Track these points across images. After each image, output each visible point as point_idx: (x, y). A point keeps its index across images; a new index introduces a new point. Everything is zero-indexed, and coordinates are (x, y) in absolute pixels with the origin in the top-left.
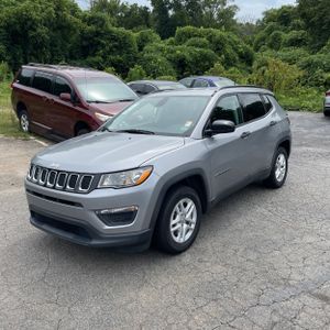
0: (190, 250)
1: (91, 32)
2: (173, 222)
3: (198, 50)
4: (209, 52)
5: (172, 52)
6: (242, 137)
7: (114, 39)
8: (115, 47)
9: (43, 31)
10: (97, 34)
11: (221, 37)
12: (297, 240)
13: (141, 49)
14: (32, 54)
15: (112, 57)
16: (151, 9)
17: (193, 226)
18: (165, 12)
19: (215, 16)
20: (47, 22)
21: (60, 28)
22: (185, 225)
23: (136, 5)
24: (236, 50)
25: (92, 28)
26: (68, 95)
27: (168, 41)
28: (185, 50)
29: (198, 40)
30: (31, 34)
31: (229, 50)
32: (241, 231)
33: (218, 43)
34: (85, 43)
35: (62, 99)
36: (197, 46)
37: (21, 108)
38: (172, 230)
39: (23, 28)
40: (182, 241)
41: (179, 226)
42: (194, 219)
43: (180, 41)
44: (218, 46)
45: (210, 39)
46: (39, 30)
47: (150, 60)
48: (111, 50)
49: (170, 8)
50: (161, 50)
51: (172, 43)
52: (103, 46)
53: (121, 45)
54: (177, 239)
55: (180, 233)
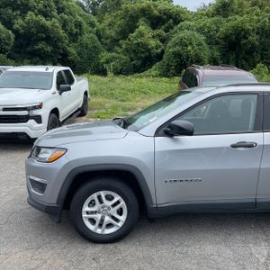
2: (87, 208)
9: (254, 38)
14: (243, 58)
17: (120, 224)
20: (260, 31)
22: (108, 219)
38: (85, 215)
39: (237, 38)
40: (99, 231)
41: (97, 216)
42: (123, 218)
46: (250, 38)
54: (91, 227)
55: (97, 224)
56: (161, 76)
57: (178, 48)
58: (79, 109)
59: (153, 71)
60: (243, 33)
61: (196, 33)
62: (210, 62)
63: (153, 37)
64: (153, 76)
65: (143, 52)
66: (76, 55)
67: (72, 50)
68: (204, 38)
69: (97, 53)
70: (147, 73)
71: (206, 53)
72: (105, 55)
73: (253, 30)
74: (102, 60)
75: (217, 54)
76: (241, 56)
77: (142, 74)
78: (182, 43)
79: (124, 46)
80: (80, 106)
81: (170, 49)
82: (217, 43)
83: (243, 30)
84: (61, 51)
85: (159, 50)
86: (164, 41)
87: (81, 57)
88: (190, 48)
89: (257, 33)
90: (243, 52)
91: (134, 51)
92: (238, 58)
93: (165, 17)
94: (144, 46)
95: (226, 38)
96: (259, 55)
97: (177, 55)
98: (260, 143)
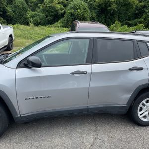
1: (141, 6)
10: (144, 7)
14: (109, 18)
34: (137, 12)
39: (105, 6)
46: (113, 7)
52: (146, 13)
56: (63, 27)
57: (72, 11)
58: (5, 46)
59: (59, 24)
60: (108, 3)
61: (82, 2)
62: (91, 20)
63: (59, 3)
64: (58, 27)
65: (52, 12)
66: (12, 12)
67: (9, 9)
68: (87, 5)
69: (26, 12)
70: (55, 25)
71: (88, 14)
72: (30, 13)
73: (114, 2)
74: (28, 16)
75: (94, 15)
77: (52, 25)
78: (75, 8)
79: (41, 8)
80: (7, 44)
81: (68, 11)
82: (95, 9)
84: (2, 9)
85: (62, 12)
86: (65, 6)
87: (15, 14)
88: (79, 11)
89: (116, 4)
90: (109, 15)
91: (47, 11)
92: (106, 18)
94: (53, 8)
95: (100, 6)
96: (117, 17)
97: (72, 15)
98: (89, 71)
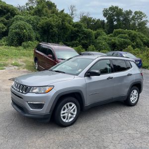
0: (71, 127)
1: (75, 30)
2: (62, 112)
3: (123, 39)
4: (128, 41)
5: (110, 40)
6: (108, 79)
7: (85, 34)
8: (85, 37)
9: (55, 30)
10: (78, 31)
11: (135, 34)
12: (124, 131)
13: (96, 38)
14: (50, 39)
15: (82, 41)
16: (106, 21)
17: (74, 116)
18: (113, 22)
19: (137, 25)
20: (58, 26)
21: (63, 28)
22: (70, 115)
23: (99, 19)
24: (142, 40)
25: (76, 29)
26: (51, 56)
27: (109, 35)
28: (116, 40)
29: (123, 35)
30: (51, 31)
31: (138, 40)
32: (100, 122)
33: (133, 37)
34: (72, 35)
35: (49, 57)
36: (122, 38)
37: (36, 59)
38: (62, 115)
39: (48, 28)
40: (67, 121)
41: (66, 114)
42: (75, 113)
43: (115, 35)
44: (133, 38)
45: (129, 35)
46: (54, 29)
47: (99, 43)
48: (83, 38)
49: (115, 21)
50: (105, 39)
51: (111, 36)
52: (80, 37)
53: (87, 36)
54: (64, 120)
55: (66, 118)
56: (8, 45)
59: (3, 41)
68: (31, 26)
71: (34, 34)
73: (55, 25)
76: (49, 38)
81: (13, 30)
83: (51, 25)
85: (4, 30)
93: (5, 11)
